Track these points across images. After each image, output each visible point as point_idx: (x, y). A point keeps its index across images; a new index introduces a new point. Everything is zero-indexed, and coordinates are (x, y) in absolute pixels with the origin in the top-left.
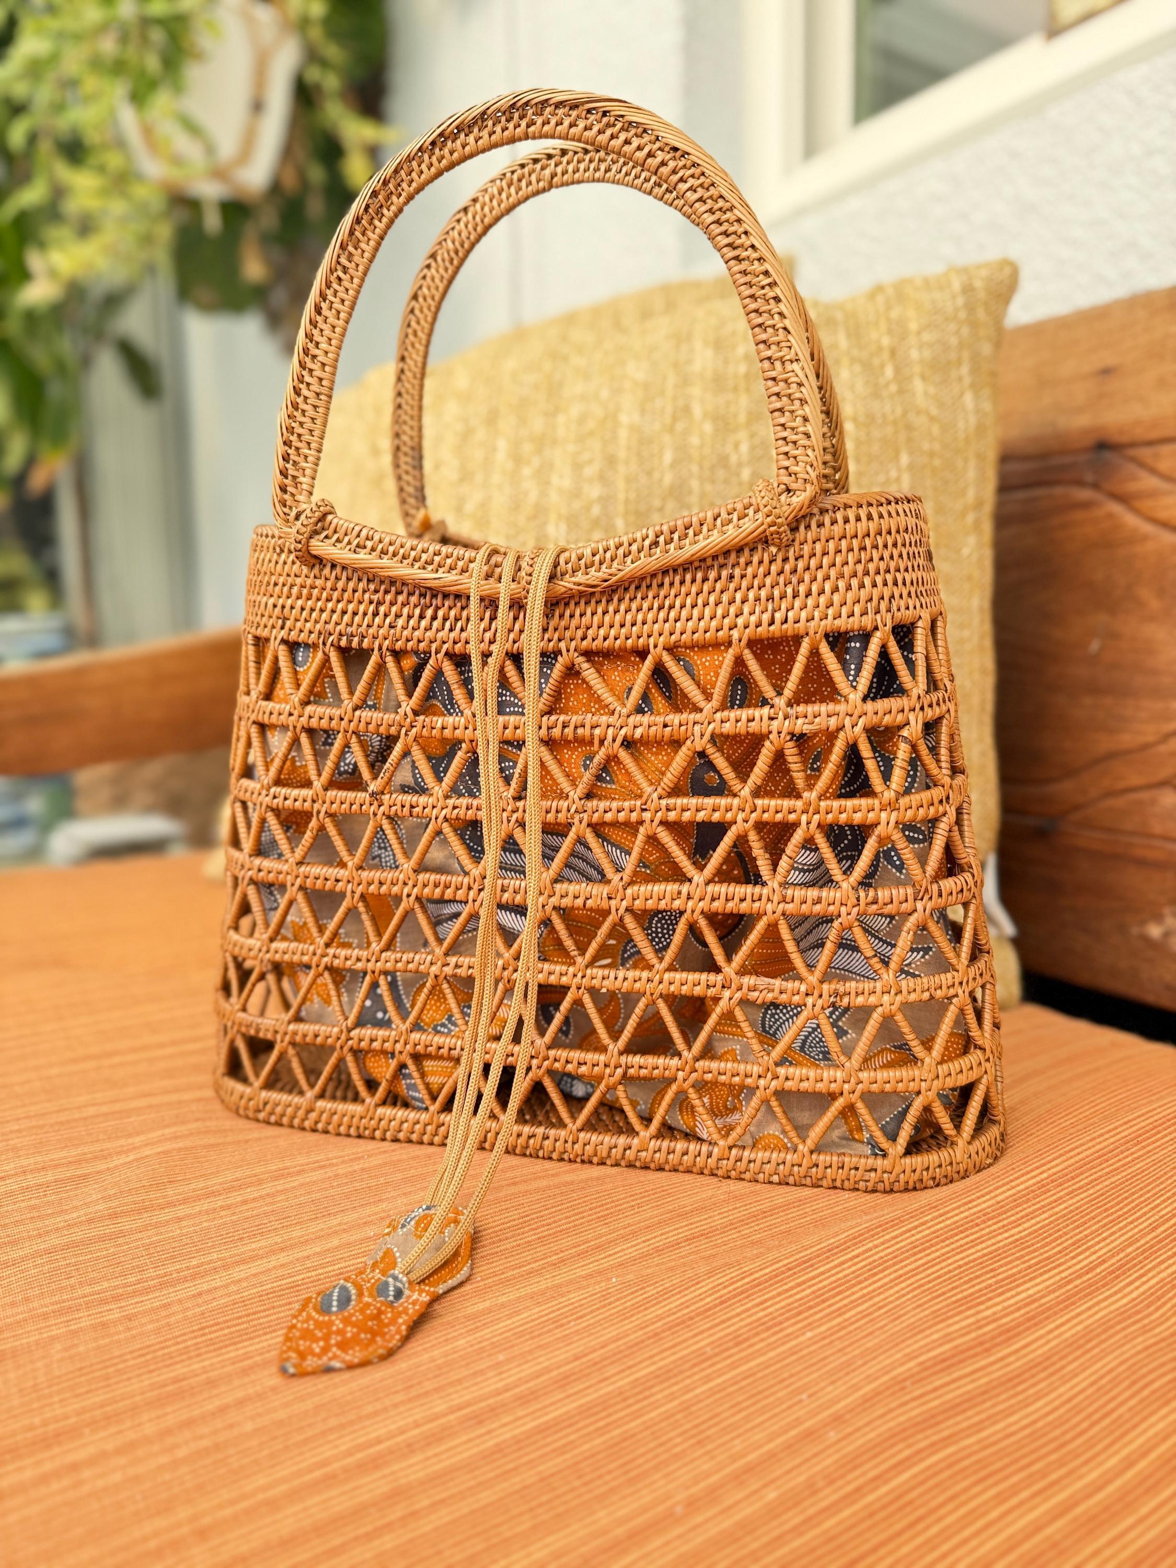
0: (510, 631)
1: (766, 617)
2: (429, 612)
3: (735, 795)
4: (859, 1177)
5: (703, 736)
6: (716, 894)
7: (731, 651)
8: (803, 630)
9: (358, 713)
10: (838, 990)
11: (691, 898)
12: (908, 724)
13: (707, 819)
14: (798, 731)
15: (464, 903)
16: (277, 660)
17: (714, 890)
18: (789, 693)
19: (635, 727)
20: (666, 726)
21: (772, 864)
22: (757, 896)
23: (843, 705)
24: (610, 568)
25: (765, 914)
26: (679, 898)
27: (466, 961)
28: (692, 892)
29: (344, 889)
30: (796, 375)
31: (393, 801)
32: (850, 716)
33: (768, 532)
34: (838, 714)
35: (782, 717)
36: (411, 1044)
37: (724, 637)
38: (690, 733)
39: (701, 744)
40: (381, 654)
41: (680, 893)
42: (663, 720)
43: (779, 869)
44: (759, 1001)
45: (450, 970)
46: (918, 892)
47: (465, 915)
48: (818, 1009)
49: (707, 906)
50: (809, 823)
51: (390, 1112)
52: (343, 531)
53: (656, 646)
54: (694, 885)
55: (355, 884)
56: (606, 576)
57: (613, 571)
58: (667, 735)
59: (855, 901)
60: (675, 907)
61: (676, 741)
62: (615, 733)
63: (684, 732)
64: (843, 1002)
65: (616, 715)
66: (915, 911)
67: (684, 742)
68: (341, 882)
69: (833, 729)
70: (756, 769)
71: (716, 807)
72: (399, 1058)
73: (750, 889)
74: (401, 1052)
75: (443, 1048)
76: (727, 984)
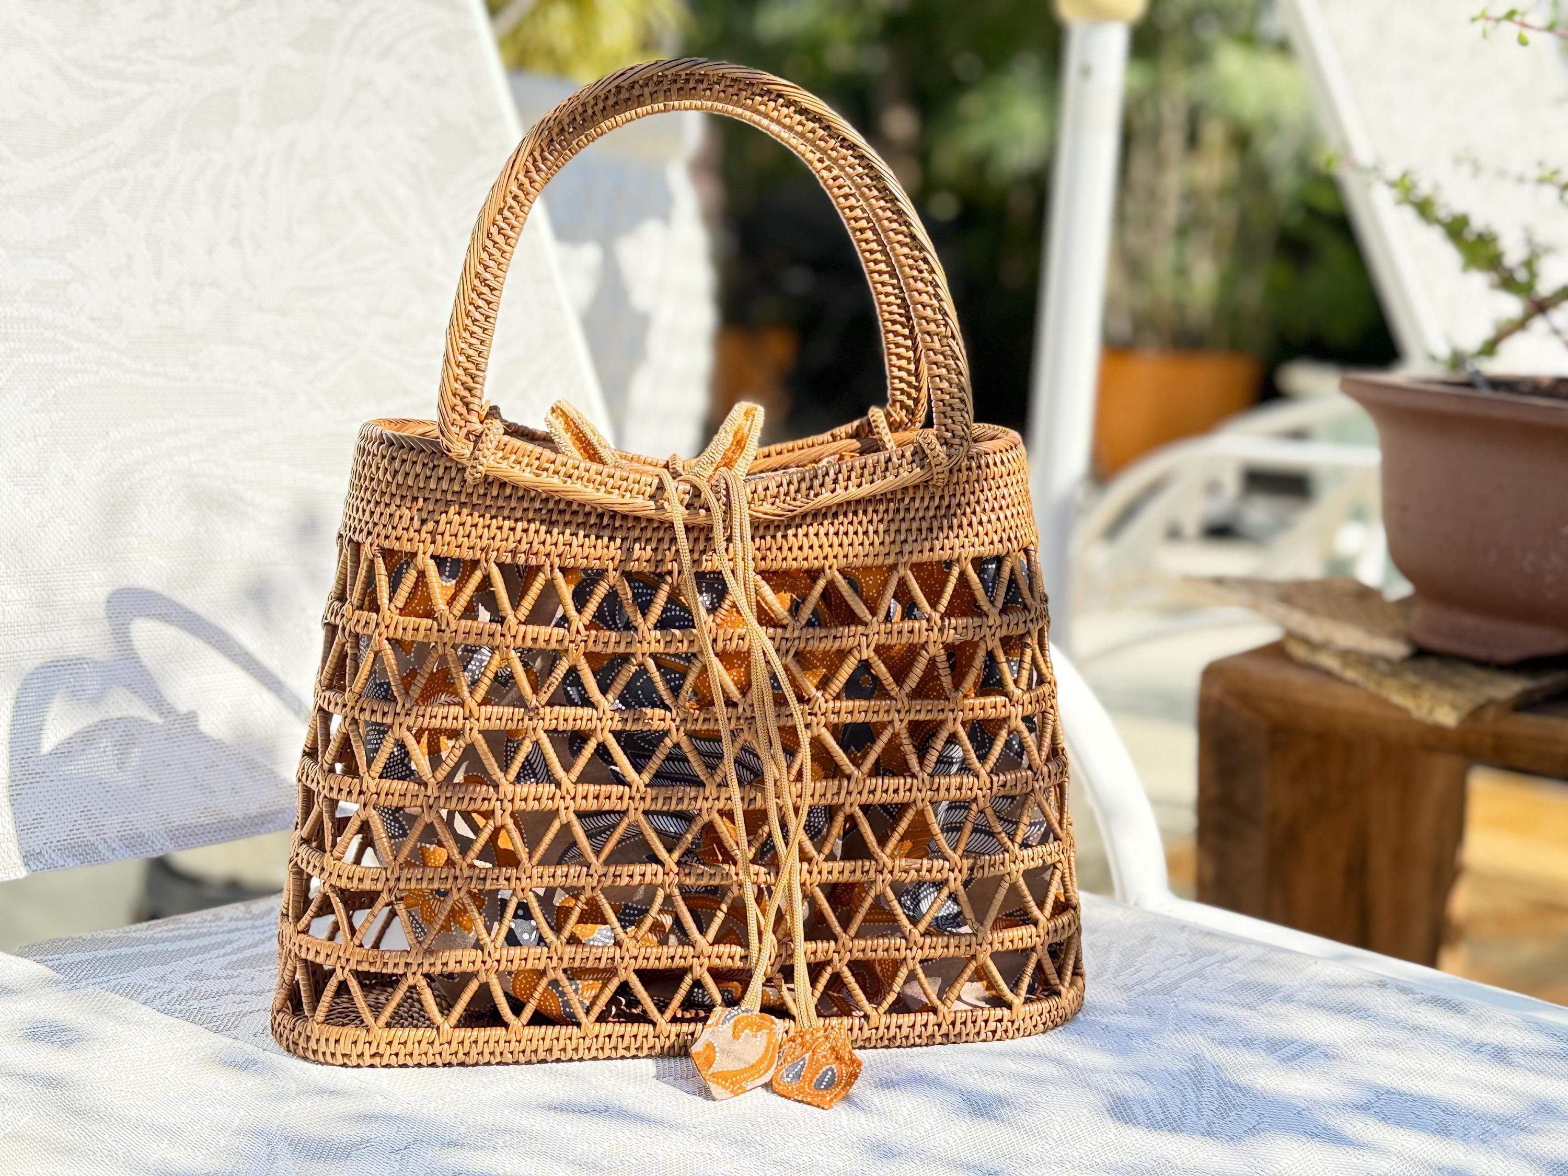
0: (692, 551)
1: (927, 547)
2: (607, 535)
3: (891, 698)
4: (988, 1028)
5: (868, 646)
6: (872, 788)
7: (895, 573)
8: (956, 556)
9: (523, 628)
10: (975, 863)
11: (849, 793)
12: (1029, 632)
13: (867, 720)
14: (950, 640)
15: (624, 813)
16: (422, 574)
17: (871, 783)
18: (942, 609)
19: (807, 639)
20: (835, 637)
21: (919, 758)
22: (908, 786)
23: (985, 619)
24: (795, 500)
25: (915, 802)
26: (838, 793)
27: (625, 870)
28: (851, 788)
29: (491, 808)
30: (951, 349)
31: (554, 715)
32: (990, 627)
33: (936, 477)
34: (980, 627)
35: (936, 629)
36: (566, 959)
37: (891, 560)
38: (856, 643)
39: (868, 654)
40: (552, 571)
41: (840, 788)
42: (833, 632)
43: (926, 762)
44: (908, 880)
45: (608, 882)
46: (1035, 774)
47: (624, 825)
48: (959, 882)
49: (864, 798)
50: (955, 719)
51: (538, 1031)
52: (520, 452)
53: (830, 567)
54: (853, 781)
55: (506, 801)
56: (791, 508)
57: (798, 503)
58: (837, 644)
59: (989, 785)
60: (834, 802)
61: (843, 651)
62: (789, 644)
63: (851, 642)
64: (978, 875)
65: (790, 629)
66: (1032, 790)
67: (850, 651)
68: (489, 800)
69: (976, 639)
70: (911, 675)
71: (876, 709)
72: (551, 975)
73: (902, 781)
74: (554, 968)
75: (600, 959)
76: (880, 868)
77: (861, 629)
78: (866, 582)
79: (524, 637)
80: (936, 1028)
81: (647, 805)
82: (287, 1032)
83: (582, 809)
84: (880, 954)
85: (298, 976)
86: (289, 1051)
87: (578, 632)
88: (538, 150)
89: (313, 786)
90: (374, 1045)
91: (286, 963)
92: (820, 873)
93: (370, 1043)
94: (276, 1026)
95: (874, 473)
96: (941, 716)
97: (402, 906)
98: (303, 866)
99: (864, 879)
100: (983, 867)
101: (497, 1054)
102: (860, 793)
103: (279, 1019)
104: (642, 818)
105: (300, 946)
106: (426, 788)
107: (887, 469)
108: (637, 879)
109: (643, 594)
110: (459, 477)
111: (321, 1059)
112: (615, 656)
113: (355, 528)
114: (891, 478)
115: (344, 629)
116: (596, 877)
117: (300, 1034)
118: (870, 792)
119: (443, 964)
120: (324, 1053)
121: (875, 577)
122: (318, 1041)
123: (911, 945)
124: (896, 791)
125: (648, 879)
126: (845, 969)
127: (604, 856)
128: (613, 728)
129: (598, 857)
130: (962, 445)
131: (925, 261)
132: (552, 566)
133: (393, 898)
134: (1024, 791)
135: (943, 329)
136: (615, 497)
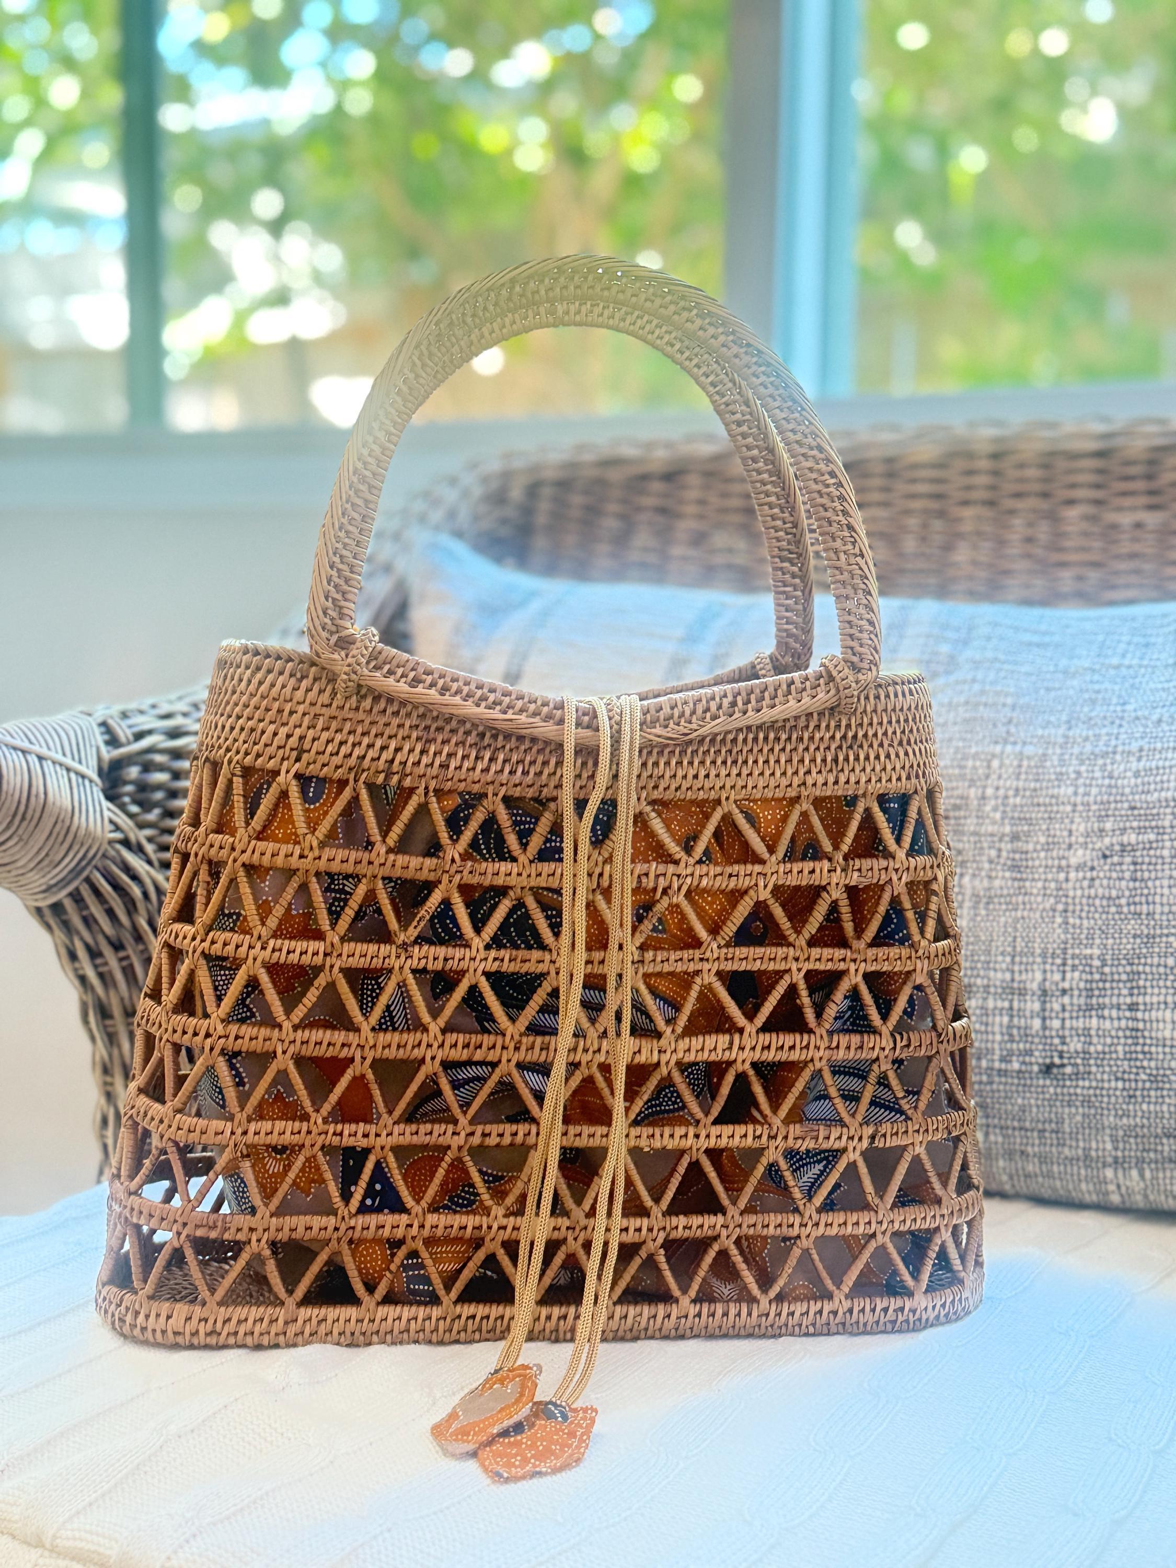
0: (579, 776)
1: (831, 779)
2: (487, 755)
3: (790, 945)
4: (888, 1318)
5: (765, 886)
6: (767, 1043)
7: (797, 806)
8: (861, 792)
9: (392, 857)
10: (876, 1131)
11: (742, 1048)
12: (935, 879)
13: (763, 968)
14: (853, 883)
15: (494, 1065)
16: (284, 794)
17: (765, 1038)
18: (845, 848)
19: (701, 876)
20: (730, 876)
21: (816, 1012)
22: (804, 1043)
23: (891, 860)
24: (690, 722)
25: (812, 1060)
26: (730, 1048)
27: (495, 1129)
28: (744, 1042)
29: (350, 1055)
30: (861, 569)
31: (423, 953)
32: (897, 870)
33: (843, 703)
34: (886, 869)
35: (839, 870)
36: (428, 1227)
37: (792, 793)
38: (752, 883)
39: (764, 894)
40: (426, 794)
41: (731, 1043)
42: (729, 870)
43: (825, 1016)
44: (803, 1149)
45: (476, 1140)
46: (940, 1035)
47: (495, 1077)
48: (858, 1153)
49: (757, 1056)
50: (857, 970)
51: (392, 1311)
52: (394, 662)
53: (727, 798)
54: (746, 1034)
55: (367, 1048)
56: (686, 731)
57: (694, 726)
58: (732, 885)
59: (892, 1045)
60: (725, 1058)
61: (738, 891)
62: (681, 882)
63: (747, 882)
64: (879, 1143)
65: (682, 864)
66: (938, 1052)
67: (746, 892)
68: (350, 1046)
69: (881, 883)
70: (811, 919)
71: (772, 956)
72: (410, 1245)
73: (798, 1036)
74: (413, 1238)
75: (465, 1228)
76: (772, 1134)
77: (758, 868)
78: (765, 817)
79: (393, 866)
80: (831, 1316)
81: (521, 1056)
82: (113, 1307)
83: (450, 1059)
84: (771, 1230)
85: (127, 1246)
86: (114, 1328)
87: (453, 860)
88: (425, 342)
89: (153, 1030)
90: (211, 1322)
91: (114, 1230)
92: (708, 1136)
93: (206, 1320)
94: (100, 1301)
95: (776, 696)
96: (842, 966)
97: (248, 1164)
98: (138, 1120)
99: (757, 1145)
100: (884, 1135)
101: (348, 1334)
102: (753, 1048)
103: (104, 1293)
104: (515, 1073)
105: (132, 1209)
106: (281, 1030)
107: (789, 693)
108: (507, 1140)
109: (521, 823)
110: (329, 688)
111: (151, 1339)
112: (492, 888)
113: (213, 746)
114: (792, 702)
115: (196, 855)
116: (463, 1134)
117: (127, 1309)
118: (763, 1049)
119: (292, 1230)
120: (154, 1331)
121: (774, 812)
122: (147, 1317)
123: (806, 1220)
124: (792, 1048)
125: (519, 1138)
126: (733, 1247)
127: (472, 1111)
128: (487, 969)
129: (465, 1113)
130: (870, 669)
131: (832, 474)
132: (426, 788)
133: (239, 1154)
134: (929, 1054)
135: (850, 547)
136: (496, 714)
